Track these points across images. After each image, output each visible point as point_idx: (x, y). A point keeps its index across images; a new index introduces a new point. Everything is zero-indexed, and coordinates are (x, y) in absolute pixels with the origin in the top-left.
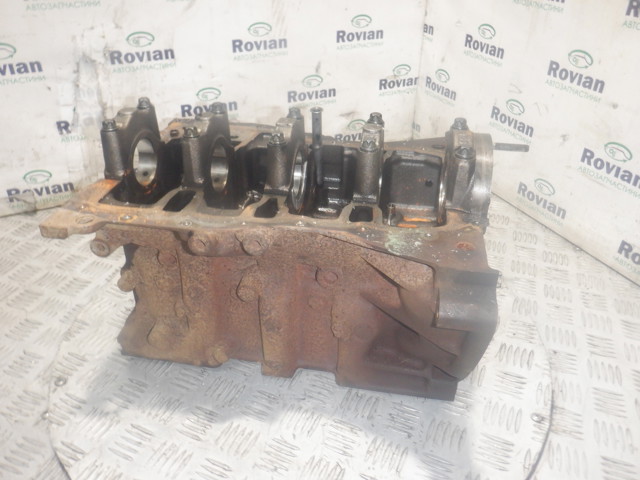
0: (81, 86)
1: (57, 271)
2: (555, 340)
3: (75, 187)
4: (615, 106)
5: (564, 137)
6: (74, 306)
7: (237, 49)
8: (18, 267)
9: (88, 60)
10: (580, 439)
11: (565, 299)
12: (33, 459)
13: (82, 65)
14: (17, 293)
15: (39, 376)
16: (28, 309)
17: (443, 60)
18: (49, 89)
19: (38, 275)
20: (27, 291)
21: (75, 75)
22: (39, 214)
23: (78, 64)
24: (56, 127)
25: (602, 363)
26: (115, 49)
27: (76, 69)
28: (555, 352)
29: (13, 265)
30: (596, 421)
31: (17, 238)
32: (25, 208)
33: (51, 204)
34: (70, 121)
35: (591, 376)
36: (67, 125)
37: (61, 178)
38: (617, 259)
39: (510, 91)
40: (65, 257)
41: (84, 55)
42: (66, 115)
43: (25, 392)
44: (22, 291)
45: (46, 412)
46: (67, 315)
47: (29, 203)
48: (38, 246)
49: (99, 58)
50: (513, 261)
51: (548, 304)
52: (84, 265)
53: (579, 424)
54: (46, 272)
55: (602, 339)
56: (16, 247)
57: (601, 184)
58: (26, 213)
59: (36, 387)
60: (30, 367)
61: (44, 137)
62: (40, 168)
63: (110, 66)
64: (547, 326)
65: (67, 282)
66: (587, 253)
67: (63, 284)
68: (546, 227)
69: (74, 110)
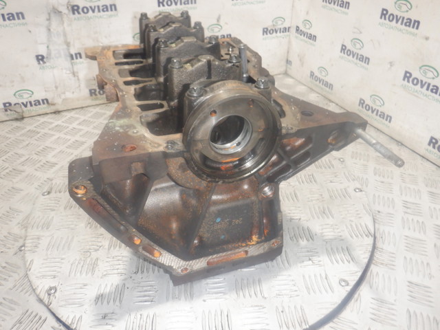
0: (52, 30)
1: (35, 157)
2: (379, 204)
3: (50, 101)
4: (427, 39)
5: (391, 64)
6: (46, 179)
7: (161, 5)
8: (9, 154)
9: (56, 12)
10: (393, 269)
11: (388, 178)
12: (12, 276)
13: (52, 15)
14: (7, 171)
15: (19, 223)
16: (14, 180)
17: (307, 13)
18: (30, 32)
19: (23, 159)
20: (14, 169)
21: (47, 22)
22: (26, 120)
23: (49, 14)
24: (35, 58)
25: (412, 220)
26: (75, 4)
27: (48, 17)
28: (379, 212)
29: (6, 152)
30: (405, 258)
31: (9, 136)
32: (16, 116)
33: (33, 114)
34: (45, 55)
35: (404, 228)
36: (43, 57)
37: (39, 95)
38: (427, 150)
39: (354, 33)
40: (41, 148)
41: (54, 8)
42: (42, 51)
43: (9, 233)
44: (11, 169)
45: (22, 247)
46: (40, 184)
47: (18, 113)
48: (23, 141)
49: (64, 10)
50: (353, 152)
51: (376, 180)
52: (54, 153)
53: (393, 259)
54: (27, 157)
55: (413, 204)
56: (8, 142)
57: (417, 97)
58: (17, 119)
59: (17, 230)
60: (13, 218)
61: (27, 66)
62: (25, 88)
63: (72, 16)
64: (374, 195)
65: (42, 164)
66: (406, 147)
67: (38, 165)
68: (378, 129)
69: (48, 47)
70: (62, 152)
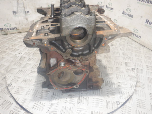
0: (19, 2)
1: (11, 47)
2: (137, 66)
3: (17, 28)
5: (141, 17)
6: (14, 54)
8: (2, 46)
11: (140, 57)
15: (4, 69)
16: (3, 55)
18: (11, 2)
20: (3, 51)
22: (8, 35)
24: (12, 12)
25: (150, 72)
28: (137, 69)
30: (148, 85)
31: (2, 40)
32: (5, 33)
33: (11, 33)
34: (16, 11)
35: (147, 74)
37: (13, 26)
39: (127, 6)
40: (13, 44)
42: (15, 9)
44: (2, 51)
45: (5, 77)
46: (12, 56)
47: (6, 32)
48: (7, 42)
50: (127, 48)
51: (136, 58)
52: (18, 46)
53: (144, 85)
54: (8, 47)
55: (150, 66)
56: (1, 42)
57: (151, 29)
58: (5, 35)
59: (3, 72)
60: (2, 67)
61: (9, 15)
62: (8, 23)
64: (135, 63)
65: (13, 49)
66: (146, 47)
67: (12, 50)
68: (135, 41)
69: (17, 8)
70: (21, 46)
